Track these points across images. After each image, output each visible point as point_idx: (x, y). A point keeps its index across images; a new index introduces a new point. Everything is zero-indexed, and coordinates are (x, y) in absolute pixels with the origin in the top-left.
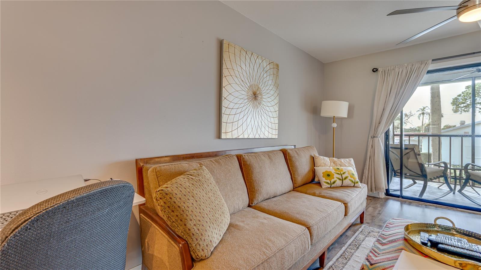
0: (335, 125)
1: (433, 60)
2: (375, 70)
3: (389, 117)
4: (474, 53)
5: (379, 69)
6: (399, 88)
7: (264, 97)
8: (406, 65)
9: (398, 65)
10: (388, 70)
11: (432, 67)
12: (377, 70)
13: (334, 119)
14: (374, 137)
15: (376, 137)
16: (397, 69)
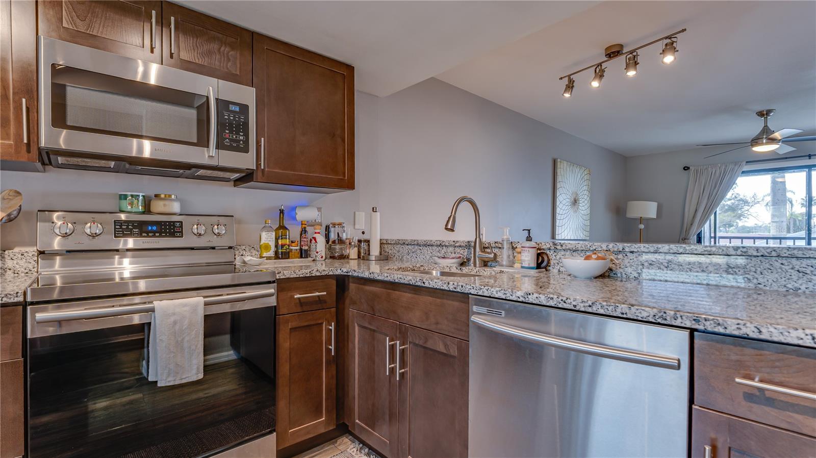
0: (642, 226)
1: (747, 162)
2: (686, 168)
3: (702, 218)
4: (786, 158)
5: (691, 168)
6: (713, 188)
7: (580, 202)
8: (719, 165)
9: (711, 165)
10: (701, 169)
11: (746, 168)
12: (688, 168)
13: (641, 220)
14: (685, 239)
15: (688, 239)
16: (710, 169)
